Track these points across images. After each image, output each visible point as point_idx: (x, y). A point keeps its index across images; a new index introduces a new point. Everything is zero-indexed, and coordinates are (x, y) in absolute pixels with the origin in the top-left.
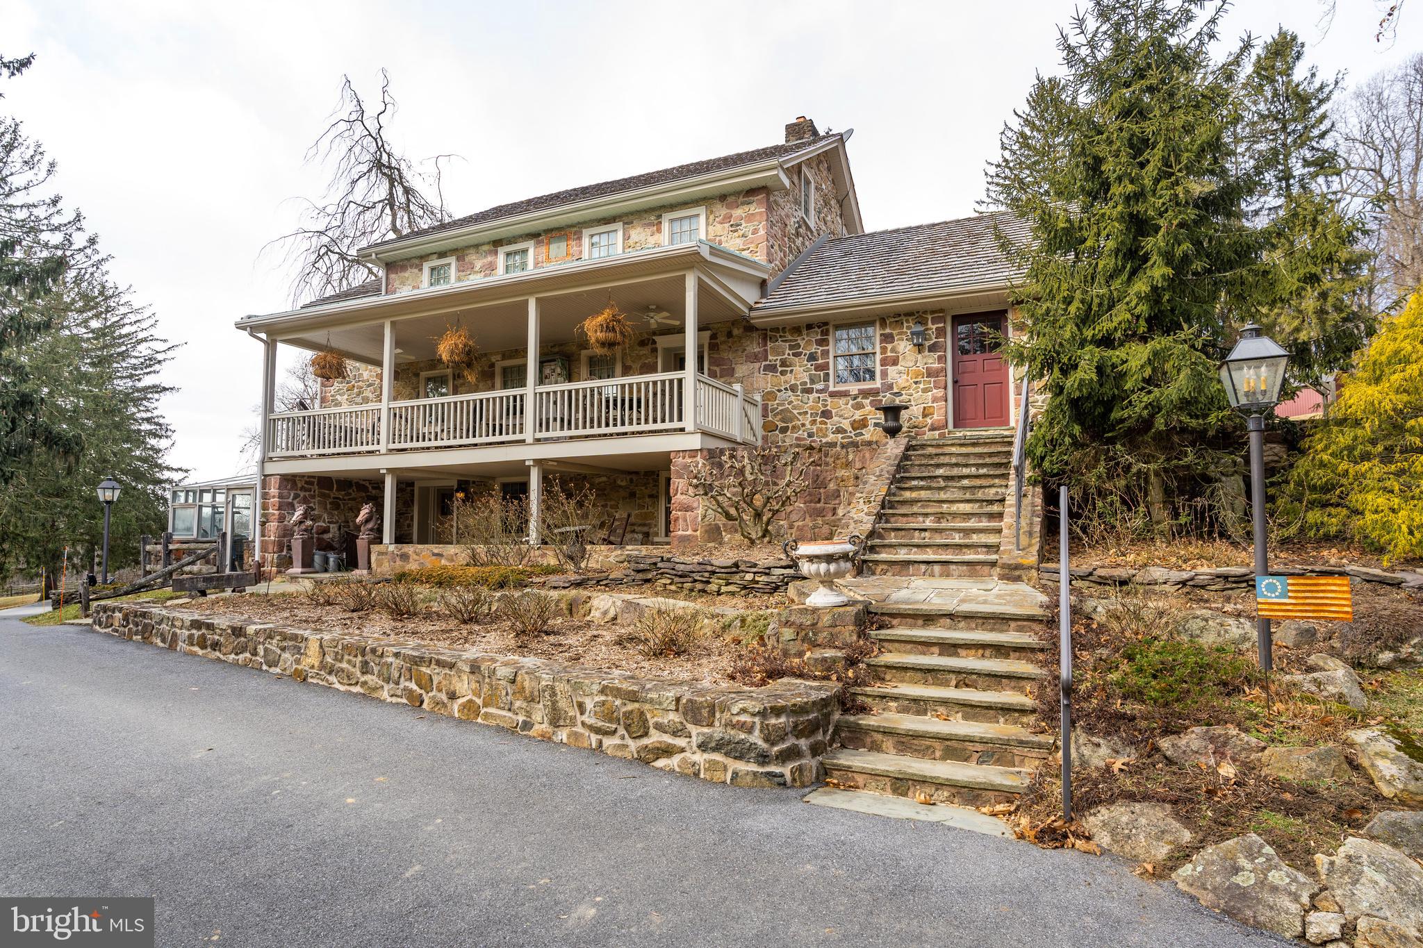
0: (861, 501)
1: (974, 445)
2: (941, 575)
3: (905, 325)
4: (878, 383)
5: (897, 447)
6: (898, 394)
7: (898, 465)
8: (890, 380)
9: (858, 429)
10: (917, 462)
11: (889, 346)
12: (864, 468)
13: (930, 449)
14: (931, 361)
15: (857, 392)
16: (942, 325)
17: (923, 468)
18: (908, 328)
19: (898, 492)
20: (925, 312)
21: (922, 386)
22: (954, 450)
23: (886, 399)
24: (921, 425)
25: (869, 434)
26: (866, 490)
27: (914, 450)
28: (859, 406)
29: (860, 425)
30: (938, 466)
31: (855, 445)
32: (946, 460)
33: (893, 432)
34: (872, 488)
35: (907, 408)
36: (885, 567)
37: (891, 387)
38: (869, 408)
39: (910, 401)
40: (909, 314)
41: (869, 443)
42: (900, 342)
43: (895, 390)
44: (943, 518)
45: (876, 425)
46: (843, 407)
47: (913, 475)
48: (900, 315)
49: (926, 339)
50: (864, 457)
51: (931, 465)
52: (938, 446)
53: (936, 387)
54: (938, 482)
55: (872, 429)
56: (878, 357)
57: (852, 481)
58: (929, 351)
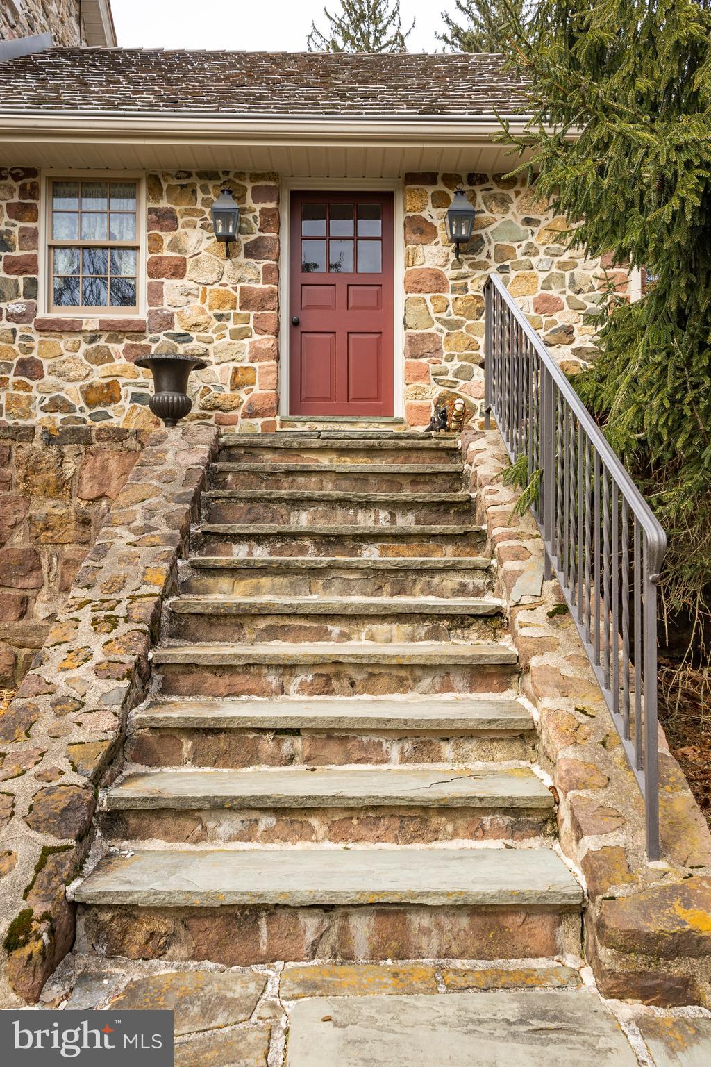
0: (86, 615)
1: (371, 451)
2: (377, 954)
3: (200, 195)
4: (141, 312)
5: (191, 449)
6: (183, 337)
7: (196, 499)
8: (166, 307)
9: (97, 403)
10: (244, 492)
11: (167, 237)
12: (102, 496)
13: (269, 456)
14: (249, 276)
15: (96, 326)
16: (272, 205)
17: (259, 509)
18: (206, 202)
19: (199, 580)
20: (240, 175)
21: (231, 325)
22: (325, 461)
23: (159, 345)
24: (227, 404)
25: (122, 415)
26: (103, 576)
27: (231, 458)
28: (101, 357)
29: (105, 395)
30: (297, 503)
31: (82, 437)
32: (308, 486)
33: (172, 413)
34: (120, 570)
35: (202, 365)
36: (164, 925)
37: (168, 321)
38: (121, 362)
39: (206, 353)
40: (208, 175)
41: (119, 435)
42: (188, 230)
43: (178, 329)
44: (338, 675)
45: (137, 398)
46: (67, 355)
47: (238, 528)
48: (189, 175)
49: (241, 231)
50: (104, 468)
51: (280, 500)
52: (288, 450)
53: (259, 330)
54: (303, 551)
55: (128, 406)
56: (144, 256)
57: (72, 531)
58: (248, 254)
